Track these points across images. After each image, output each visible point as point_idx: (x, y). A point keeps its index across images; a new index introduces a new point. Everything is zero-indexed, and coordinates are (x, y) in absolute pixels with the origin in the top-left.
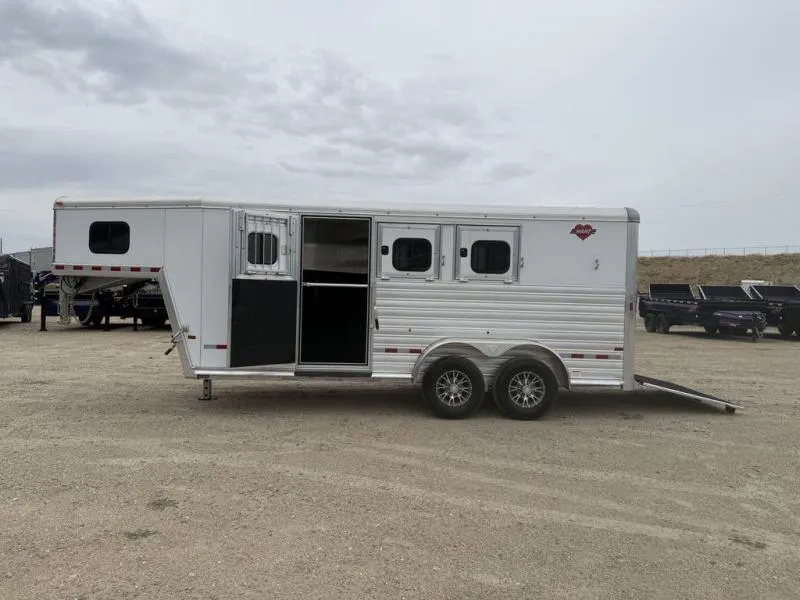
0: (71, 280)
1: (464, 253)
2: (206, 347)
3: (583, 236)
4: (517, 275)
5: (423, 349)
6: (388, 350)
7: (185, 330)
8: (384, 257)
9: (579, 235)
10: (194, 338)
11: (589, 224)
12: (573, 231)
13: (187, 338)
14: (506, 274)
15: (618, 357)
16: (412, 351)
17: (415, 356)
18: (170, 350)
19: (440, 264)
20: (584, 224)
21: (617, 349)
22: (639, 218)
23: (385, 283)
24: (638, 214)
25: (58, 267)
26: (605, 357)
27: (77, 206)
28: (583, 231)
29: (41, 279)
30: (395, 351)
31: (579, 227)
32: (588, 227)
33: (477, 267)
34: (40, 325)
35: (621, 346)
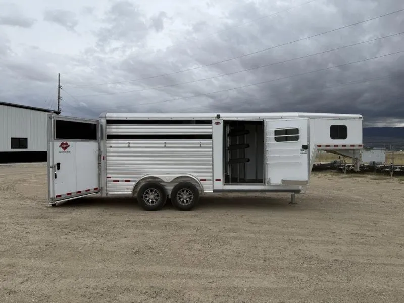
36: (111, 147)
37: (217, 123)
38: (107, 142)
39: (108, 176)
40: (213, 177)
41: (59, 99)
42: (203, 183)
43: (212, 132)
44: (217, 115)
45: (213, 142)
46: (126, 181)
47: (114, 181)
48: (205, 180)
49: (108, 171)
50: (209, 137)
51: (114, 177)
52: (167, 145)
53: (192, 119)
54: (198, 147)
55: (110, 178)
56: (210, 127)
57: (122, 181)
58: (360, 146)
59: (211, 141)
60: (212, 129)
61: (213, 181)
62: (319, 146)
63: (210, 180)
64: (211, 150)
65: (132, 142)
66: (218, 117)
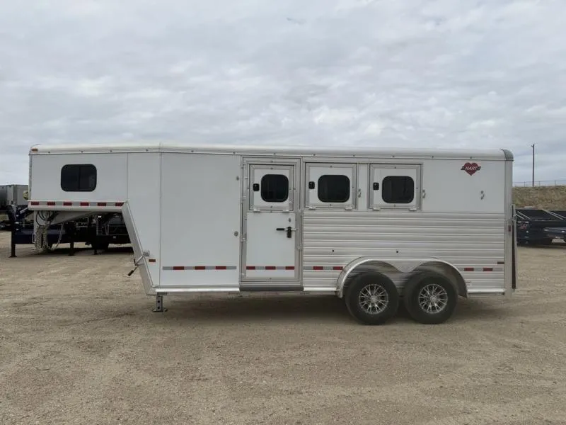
0: (44, 214)
1: (376, 187)
2: (165, 268)
3: (471, 172)
4: (420, 204)
5: (344, 266)
6: (315, 268)
7: (147, 254)
8: (311, 191)
9: (468, 171)
10: (154, 261)
11: (475, 162)
12: (464, 168)
13: (147, 261)
14: (411, 203)
15: (500, 270)
16: (335, 268)
17: (338, 272)
18: (132, 272)
19: (357, 195)
20: (471, 162)
21: (499, 263)
22: (512, 158)
23: (311, 212)
24: (512, 155)
25: (33, 203)
26: (491, 270)
27: (49, 153)
28: (471, 168)
29: (21, 212)
30: (321, 268)
31: (467, 165)
32: (475, 165)
33: (387, 198)
34: (10, 251)
35: (502, 260)
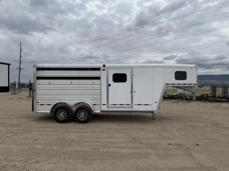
36: (39, 84)
37: (104, 70)
38: (37, 81)
39: (37, 102)
40: (101, 102)
41: (20, 57)
42: (94, 106)
43: (101, 75)
44: (103, 65)
45: (101, 81)
46: (48, 105)
47: (41, 105)
48: (96, 105)
49: (37, 98)
50: (99, 78)
51: (41, 102)
52: (73, 83)
53: (88, 67)
54: (92, 84)
55: (38, 102)
56: (100, 72)
57: (45, 105)
58: (195, 84)
59: (100, 81)
60: (101, 73)
61: (101, 105)
62: (167, 84)
63: (99, 105)
64: (100, 86)
65: (52, 81)
66: (104, 66)
